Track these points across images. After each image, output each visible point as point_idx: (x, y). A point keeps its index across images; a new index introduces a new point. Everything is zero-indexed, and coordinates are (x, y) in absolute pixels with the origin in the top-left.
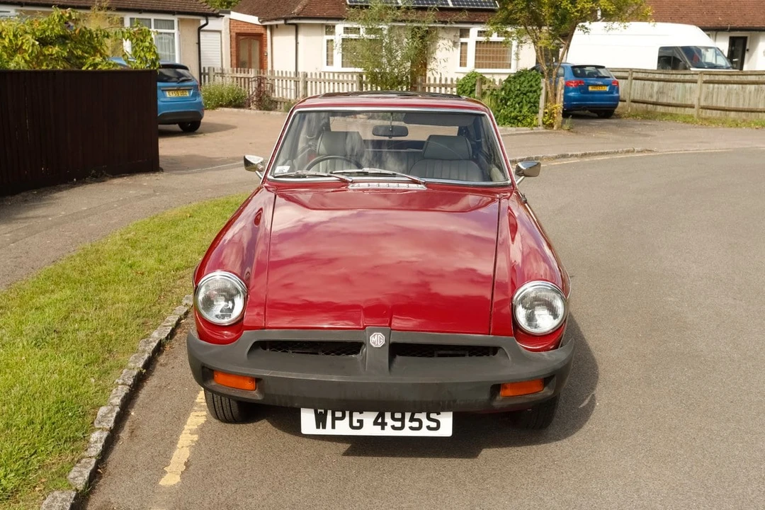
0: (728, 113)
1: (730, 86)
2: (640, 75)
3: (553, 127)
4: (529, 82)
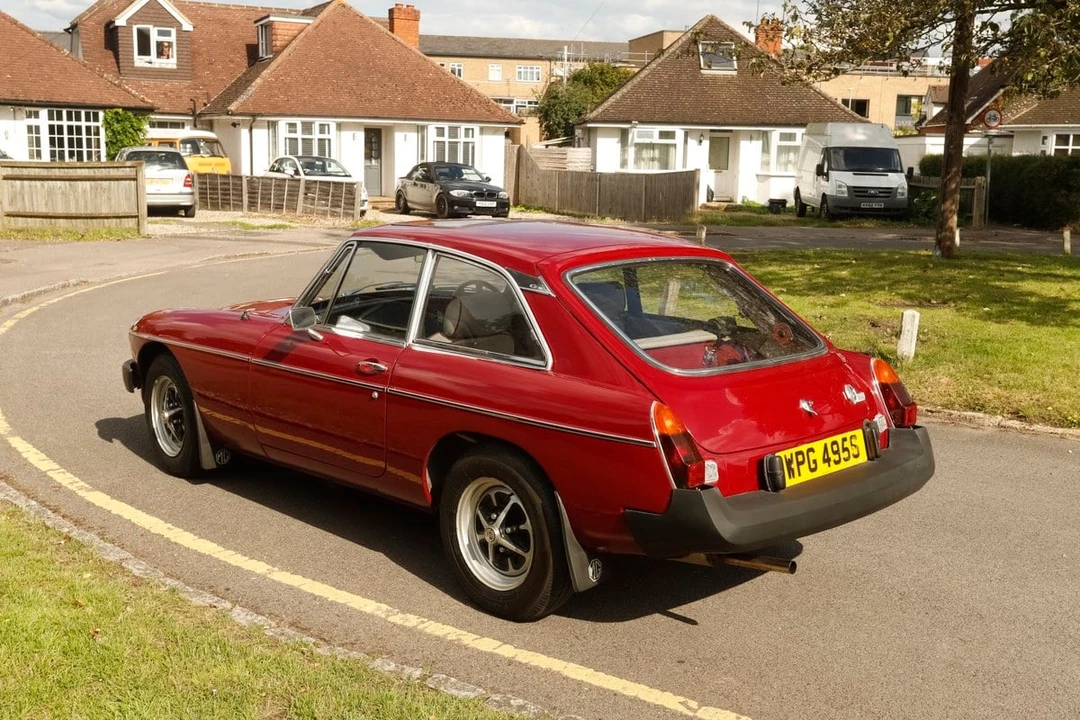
1: (50, 183)
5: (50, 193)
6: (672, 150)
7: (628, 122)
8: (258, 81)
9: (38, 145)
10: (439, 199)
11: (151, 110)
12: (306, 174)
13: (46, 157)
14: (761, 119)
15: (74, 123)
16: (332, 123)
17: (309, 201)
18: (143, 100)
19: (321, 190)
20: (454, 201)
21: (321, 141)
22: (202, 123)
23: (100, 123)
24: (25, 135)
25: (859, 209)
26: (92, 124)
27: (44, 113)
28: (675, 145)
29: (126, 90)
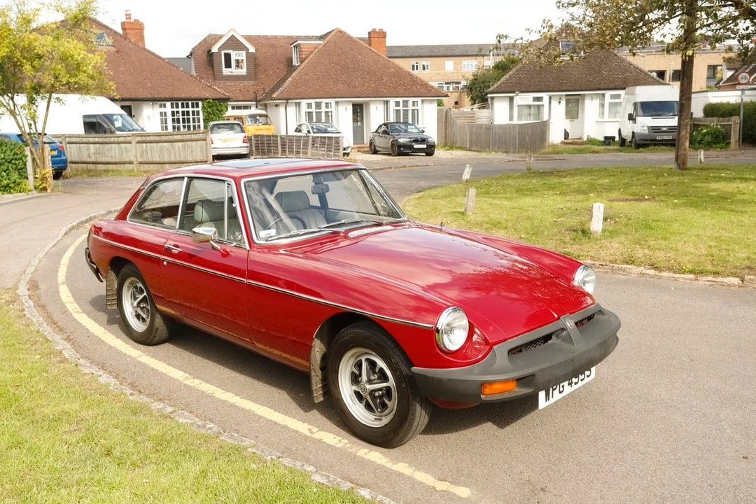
0: (163, 165)
1: (161, 144)
2: (74, 140)
3: (47, 190)
4: (11, 150)
5: (161, 150)
6: (542, 108)
7: (514, 92)
8: (290, 79)
9: (166, 123)
10: (393, 145)
11: (228, 99)
12: (314, 133)
13: (170, 129)
14: (598, 86)
15: (185, 109)
16: (332, 101)
17: (315, 148)
18: (223, 94)
19: (322, 142)
20: (400, 146)
21: (326, 112)
22: (261, 105)
23: (200, 109)
24: (159, 117)
25: (655, 140)
26: (195, 109)
27: (168, 104)
28: (543, 105)
29: (214, 89)
